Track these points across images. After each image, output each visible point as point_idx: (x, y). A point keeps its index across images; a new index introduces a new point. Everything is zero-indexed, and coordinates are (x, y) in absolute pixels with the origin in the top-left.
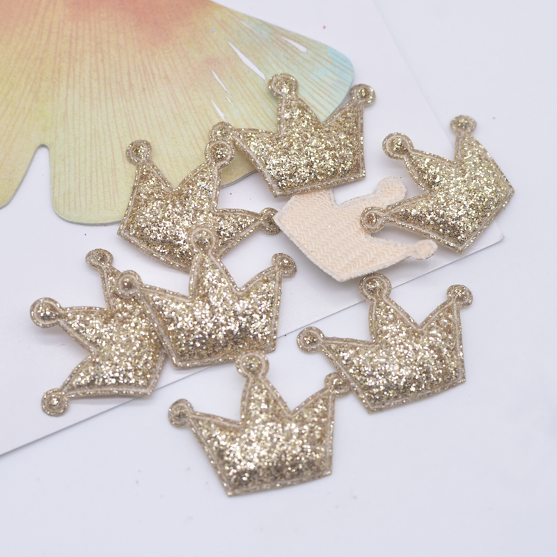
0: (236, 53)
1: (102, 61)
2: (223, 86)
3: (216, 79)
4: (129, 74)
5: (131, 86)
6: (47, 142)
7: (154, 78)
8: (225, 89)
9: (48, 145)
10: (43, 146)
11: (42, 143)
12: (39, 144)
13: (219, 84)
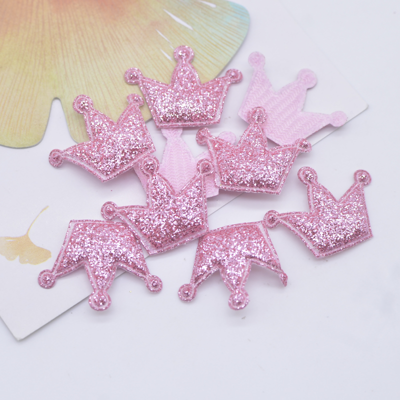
0: (170, 16)
1: (83, 36)
2: (166, 39)
3: (160, 35)
4: (102, 41)
5: (105, 49)
6: (58, 95)
7: (119, 41)
8: (168, 40)
9: (59, 97)
10: (56, 98)
11: (55, 97)
12: (53, 98)
13: (163, 38)
